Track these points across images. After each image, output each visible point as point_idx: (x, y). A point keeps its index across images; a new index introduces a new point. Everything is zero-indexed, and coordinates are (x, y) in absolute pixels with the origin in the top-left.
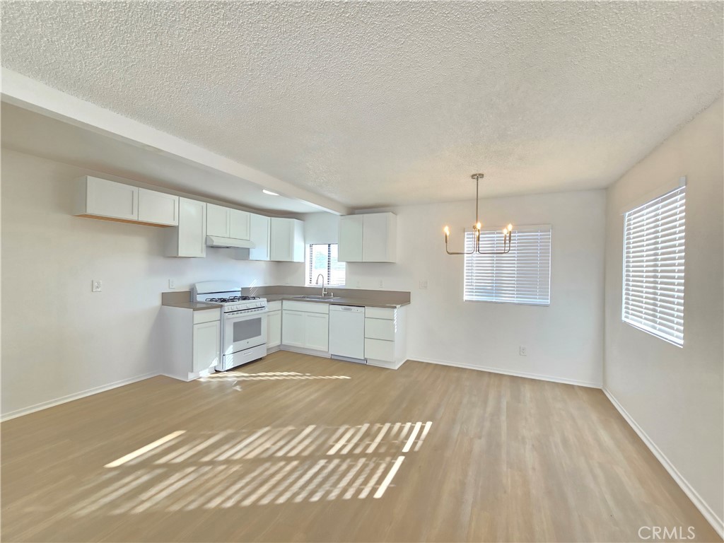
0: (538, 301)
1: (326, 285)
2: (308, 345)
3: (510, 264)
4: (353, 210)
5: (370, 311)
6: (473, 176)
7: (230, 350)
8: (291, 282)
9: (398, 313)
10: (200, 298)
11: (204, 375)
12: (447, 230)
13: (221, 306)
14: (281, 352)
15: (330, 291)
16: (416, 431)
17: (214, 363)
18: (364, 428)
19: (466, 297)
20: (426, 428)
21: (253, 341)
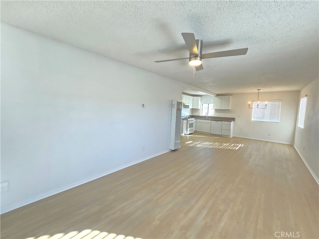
0: (276, 121)
2: (204, 131)
4: (218, 95)
5: (224, 122)
6: (258, 90)
7: (188, 130)
8: (196, 114)
9: (232, 123)
11: (183, 135)
12: (250, 103)
13: (187, 120)
14: (196, 133)
15: (209, 117)
16: (240, 145)
17: (186, 132)
18: (229, 144)
19: (253, 120)
20: (243, 145)
21: (192, 128)
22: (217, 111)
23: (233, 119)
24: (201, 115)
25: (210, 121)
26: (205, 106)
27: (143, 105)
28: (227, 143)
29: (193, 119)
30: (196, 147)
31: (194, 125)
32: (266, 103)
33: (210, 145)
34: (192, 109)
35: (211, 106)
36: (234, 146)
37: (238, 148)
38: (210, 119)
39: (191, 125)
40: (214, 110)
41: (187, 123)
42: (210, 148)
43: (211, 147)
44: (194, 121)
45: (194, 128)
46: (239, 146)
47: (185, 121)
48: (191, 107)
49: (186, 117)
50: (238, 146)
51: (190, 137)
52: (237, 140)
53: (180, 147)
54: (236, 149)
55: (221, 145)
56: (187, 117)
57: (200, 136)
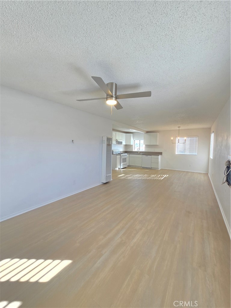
0: (194, 154)
1: (139, 151)
2: (136, 165)
3: (188, 146)
4: (147, 132)
5: (153, 156)
6: (178, 127)
7: (122, 164)
9: (160, 157)
10: (114, 153)
11: (117, 169)
12: (172, 138)
13: (120, 155)
14: (129, 167)
15: (141, 152)
16: (166, 175)
17: (119, 167)
18: (156, 175)
19: (176, 153)
20: (168, 175)
21: (125, 163)
22: (147, 146)
23: (161, 153)
24: (134, 151)
25: (141, 156)
26: (137, 142)
27: (73, 141)
28: (154, 174)
29: (126, 154)
30: (127, 179)
31: (127, 160)
32: (185, 138)
33: (140, 177)
34: (126, 145)
35: (142, 142)
36: (160, 177)
37: (163, 178)
38: (141, 154)
39: (124, 160)
40: (144, 146)
41: (120, 158)
42: (139, 180)
43: (140, 178)
44: (127, 156)
45: (127, 163)
46: (165, 177)
47: (118, 157)
48: (124, 143)
49: (119, 153)
50: (163, 177)
51: (123, 170)
52: (164, 171)
53: (112, 180)
54: (161, 179)
55: (149, 177)
56: (121, 153)
57: (133, 170)
